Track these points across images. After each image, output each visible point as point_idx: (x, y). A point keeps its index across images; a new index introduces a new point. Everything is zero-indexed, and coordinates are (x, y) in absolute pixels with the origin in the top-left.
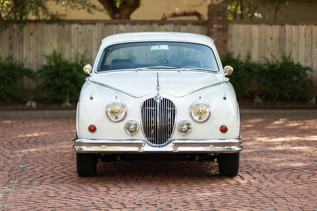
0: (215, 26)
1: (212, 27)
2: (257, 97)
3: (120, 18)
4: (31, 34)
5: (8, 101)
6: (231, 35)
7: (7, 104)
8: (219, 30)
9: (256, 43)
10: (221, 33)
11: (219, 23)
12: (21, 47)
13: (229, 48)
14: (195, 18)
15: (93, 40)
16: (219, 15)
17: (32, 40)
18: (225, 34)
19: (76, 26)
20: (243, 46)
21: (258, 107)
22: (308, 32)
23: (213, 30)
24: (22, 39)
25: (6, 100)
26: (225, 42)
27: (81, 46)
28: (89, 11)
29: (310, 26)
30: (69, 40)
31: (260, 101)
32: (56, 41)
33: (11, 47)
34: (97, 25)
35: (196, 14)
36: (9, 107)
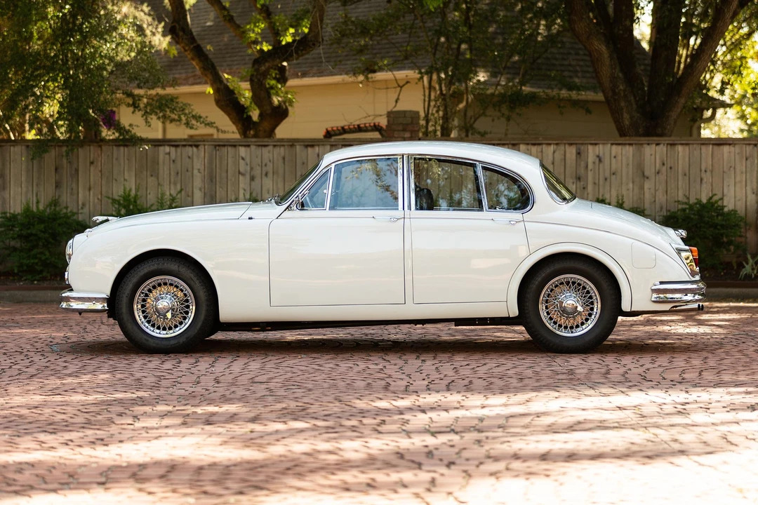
3: (255, 136)
4: (92, 163)
5: (44, 274)
7: (44, 279)
12: (74, 185)
15: (196, 172)
17: (94, 173)
19: (167, 149)
22: (558, 156)
24: (77, 170)
25: (41, 272)
27: (175, 184)
28: (187, 124)
29: (562, 147)
30: (155, 174)
32: (133, 174)
33: (58, 185)
34: (201, 148)
36: (46, 284)
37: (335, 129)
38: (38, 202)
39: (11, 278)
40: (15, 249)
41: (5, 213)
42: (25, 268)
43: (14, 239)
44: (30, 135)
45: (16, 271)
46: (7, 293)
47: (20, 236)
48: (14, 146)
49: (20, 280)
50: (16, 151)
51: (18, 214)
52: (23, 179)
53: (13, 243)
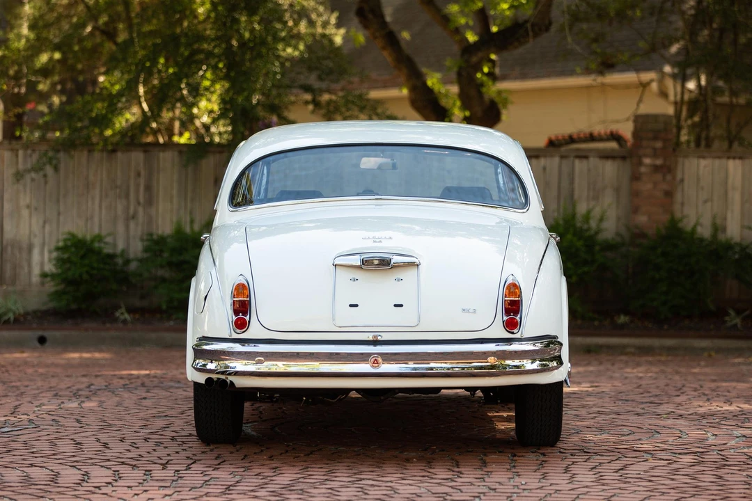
0: (647, 161)
1: (640, 164)
2: (732, 313)
6: (682, 180)
8: (656, 169)
9: (736, 197)
10: (659, 177)
11: (655, 155)
13: (677, 207)
14: (613, 145)
16: (655, 138)
18: (669, 177)
20: (709, 204)
21: (733, 334)
23: (643, 169)
26: (669, 194)
31: (738, 321)
35: (615, 137)
37: (560, 138)
38: (192, 222)
39: (158, 316)
40: (163, 280)
41: (151, 235)
42: (175, 304)
43: (162, 267)
44: (184, 139)
45: (164, 307)
46: (153, 335)
47: (170, 264)
48: (163, 151)
49: (169, 319)
50: (166, 158)
51: (168, 236)
52: (175, 192)
53: (160, 272)
